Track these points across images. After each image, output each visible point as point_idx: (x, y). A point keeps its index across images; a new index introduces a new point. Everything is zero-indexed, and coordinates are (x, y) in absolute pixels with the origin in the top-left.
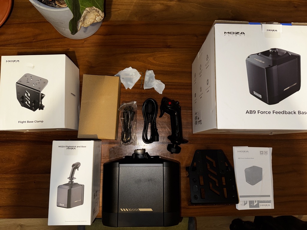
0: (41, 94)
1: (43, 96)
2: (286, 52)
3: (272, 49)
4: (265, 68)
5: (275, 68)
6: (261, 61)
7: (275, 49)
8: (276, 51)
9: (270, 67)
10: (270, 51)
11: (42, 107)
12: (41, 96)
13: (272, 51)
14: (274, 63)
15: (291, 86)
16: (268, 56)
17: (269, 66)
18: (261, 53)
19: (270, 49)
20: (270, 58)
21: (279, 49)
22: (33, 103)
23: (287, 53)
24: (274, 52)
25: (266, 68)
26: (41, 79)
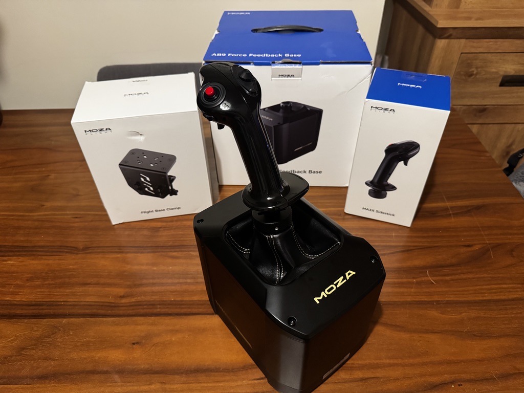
0: (169, 176)
1: (172, 178)
2: (303, 106)
3: (283, 103)
4: (272, 126)
5: (285, 126)
6: (268, 118)
7: (288, 103)
8: (289, 105)
9: (279, 125)
10: (281, 104)
11: (174, 192)
12: (170, 178)
13: (284, 105)
14: (285, 120)
15: (305, 146)
16: (278, 111)
17: (279, 123)
18: (269, 108)
19: (282, 103)
20: (280, 114)
21: (294, 103)
22: (158, 188)
23: (305, 107)
24: (286, 106)
25: (274, 127)
26: (162, 156)
